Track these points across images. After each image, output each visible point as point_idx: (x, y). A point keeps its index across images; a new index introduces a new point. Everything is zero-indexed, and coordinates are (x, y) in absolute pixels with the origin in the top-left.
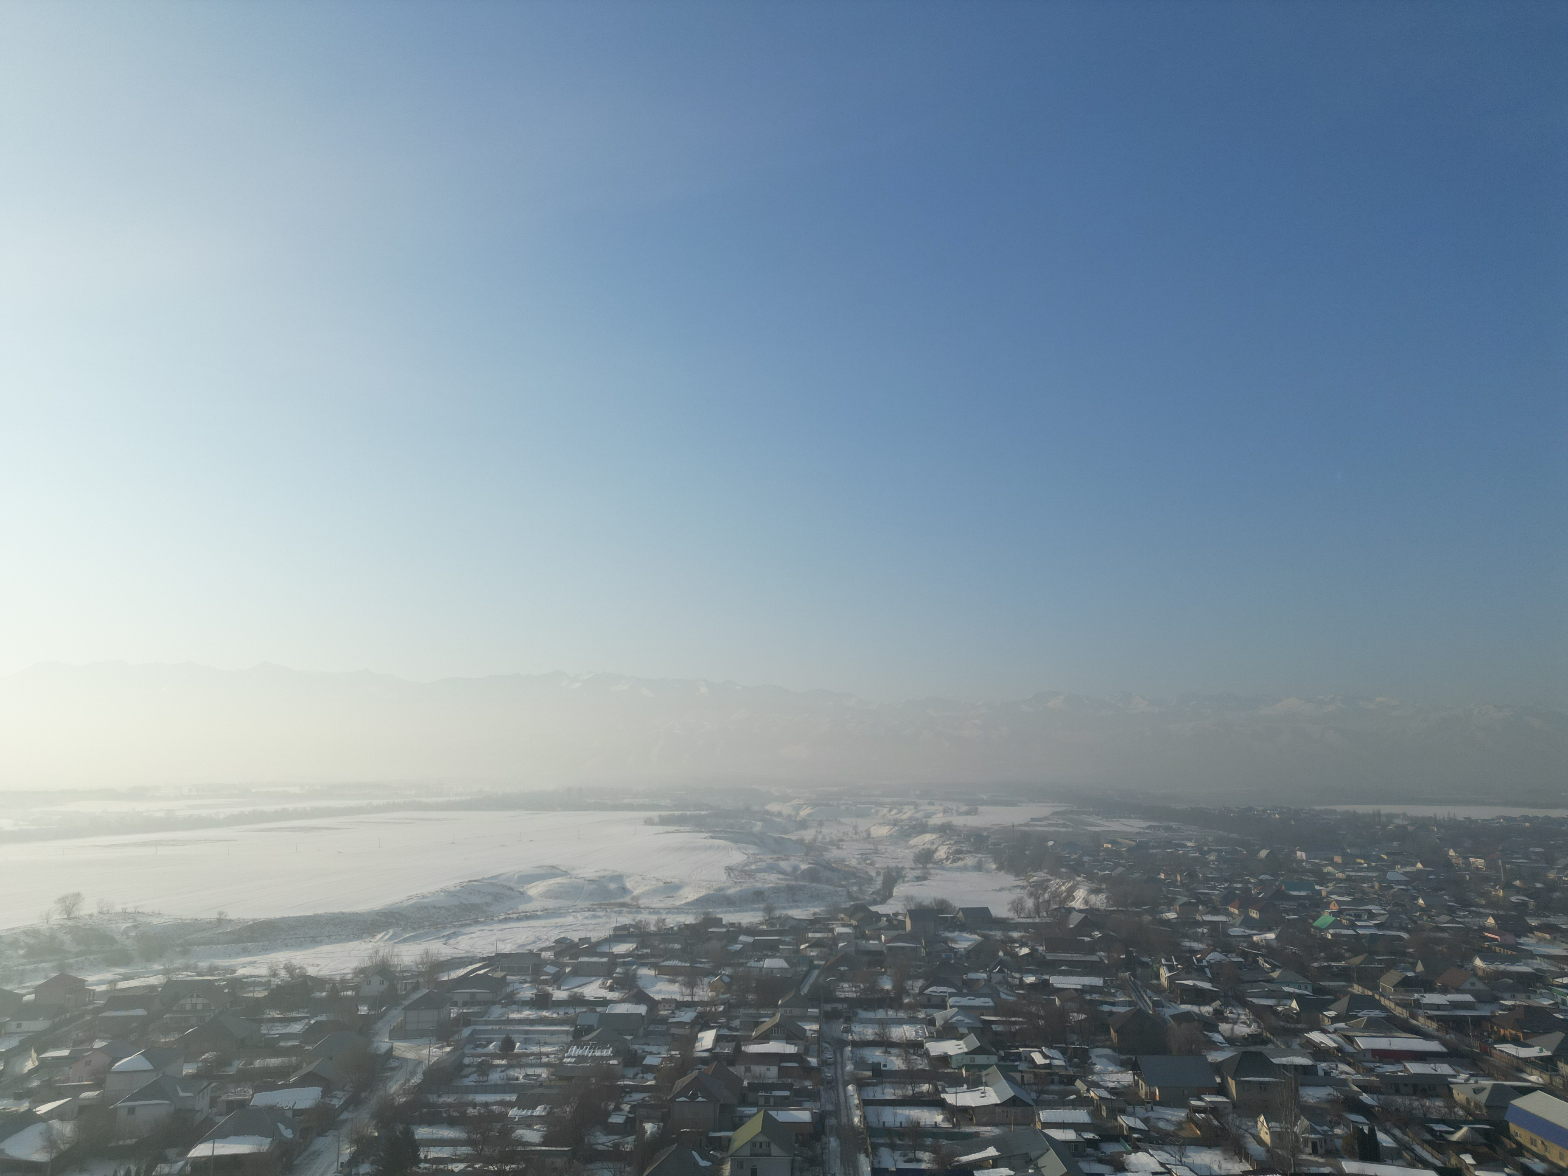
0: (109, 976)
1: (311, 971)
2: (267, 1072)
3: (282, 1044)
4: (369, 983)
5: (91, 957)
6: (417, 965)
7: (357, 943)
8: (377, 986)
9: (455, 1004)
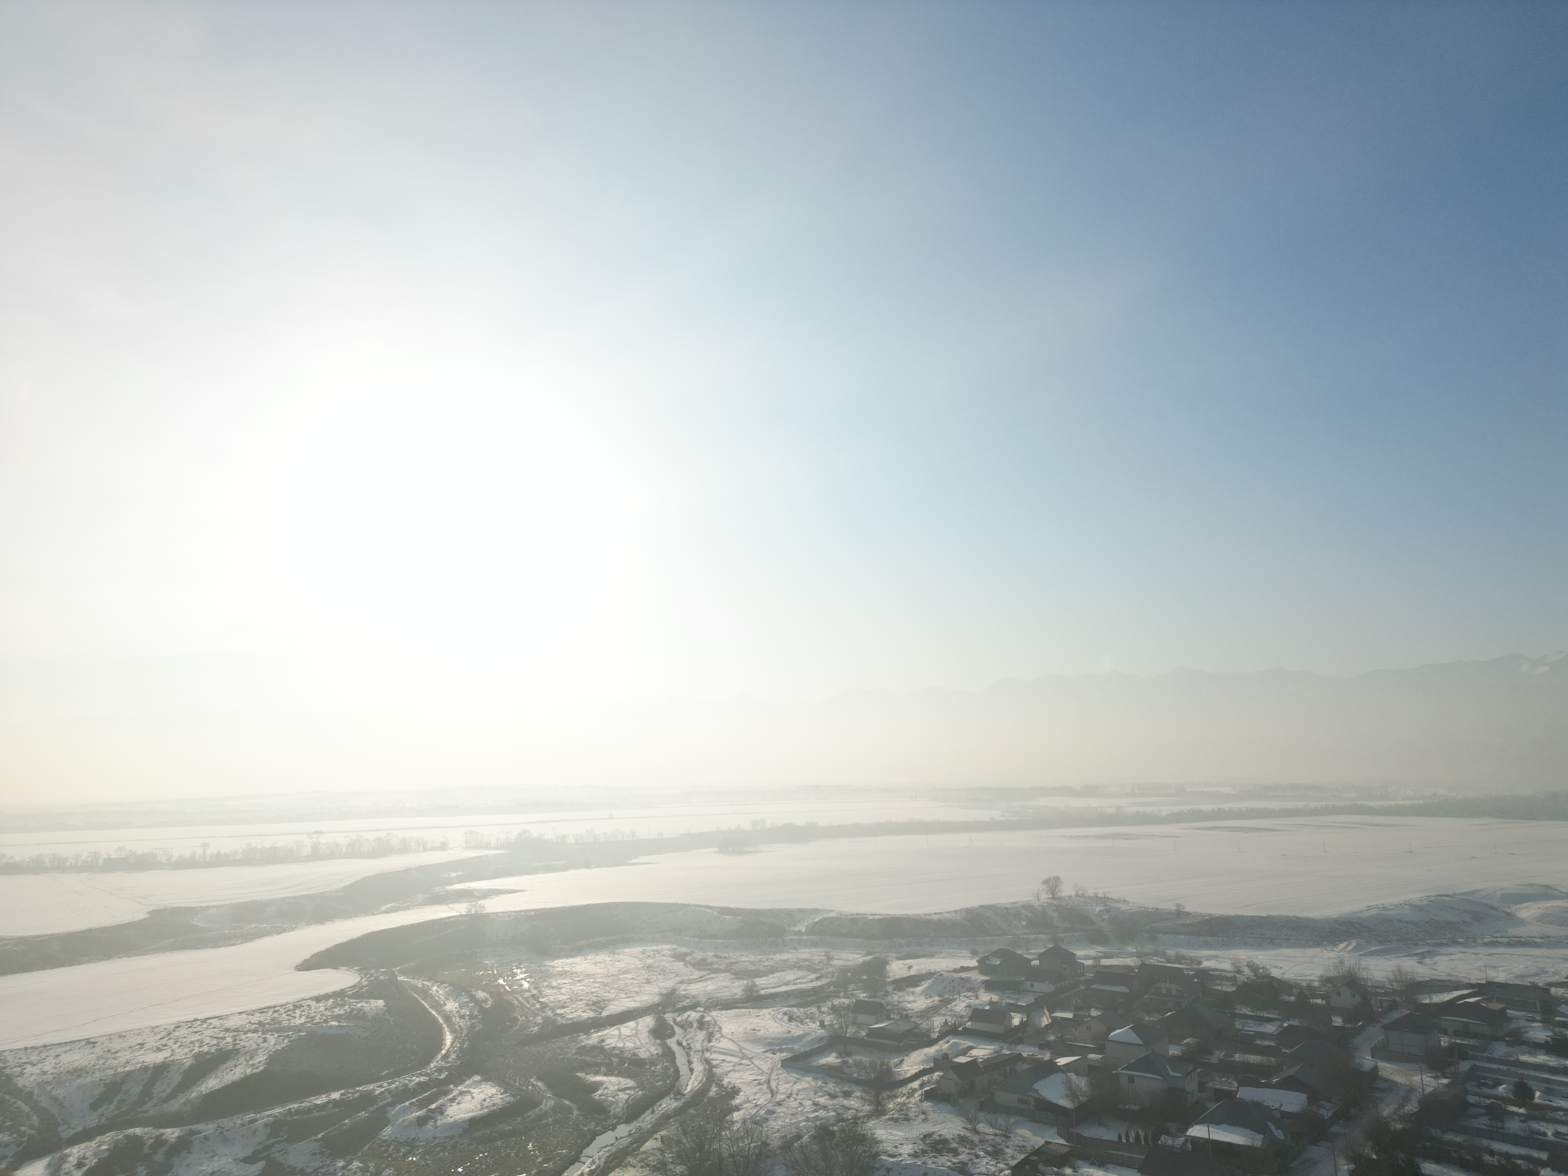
0: (1092, 952)
1: (1275, 973)
2: (1247, 1067)
3: (1258, 1042)
4: (1339, 994)
5: (1076, 934)
6: (1390, 982)
7: (1318, 950)
8: (1347, 999)
9: (1445, 1032)
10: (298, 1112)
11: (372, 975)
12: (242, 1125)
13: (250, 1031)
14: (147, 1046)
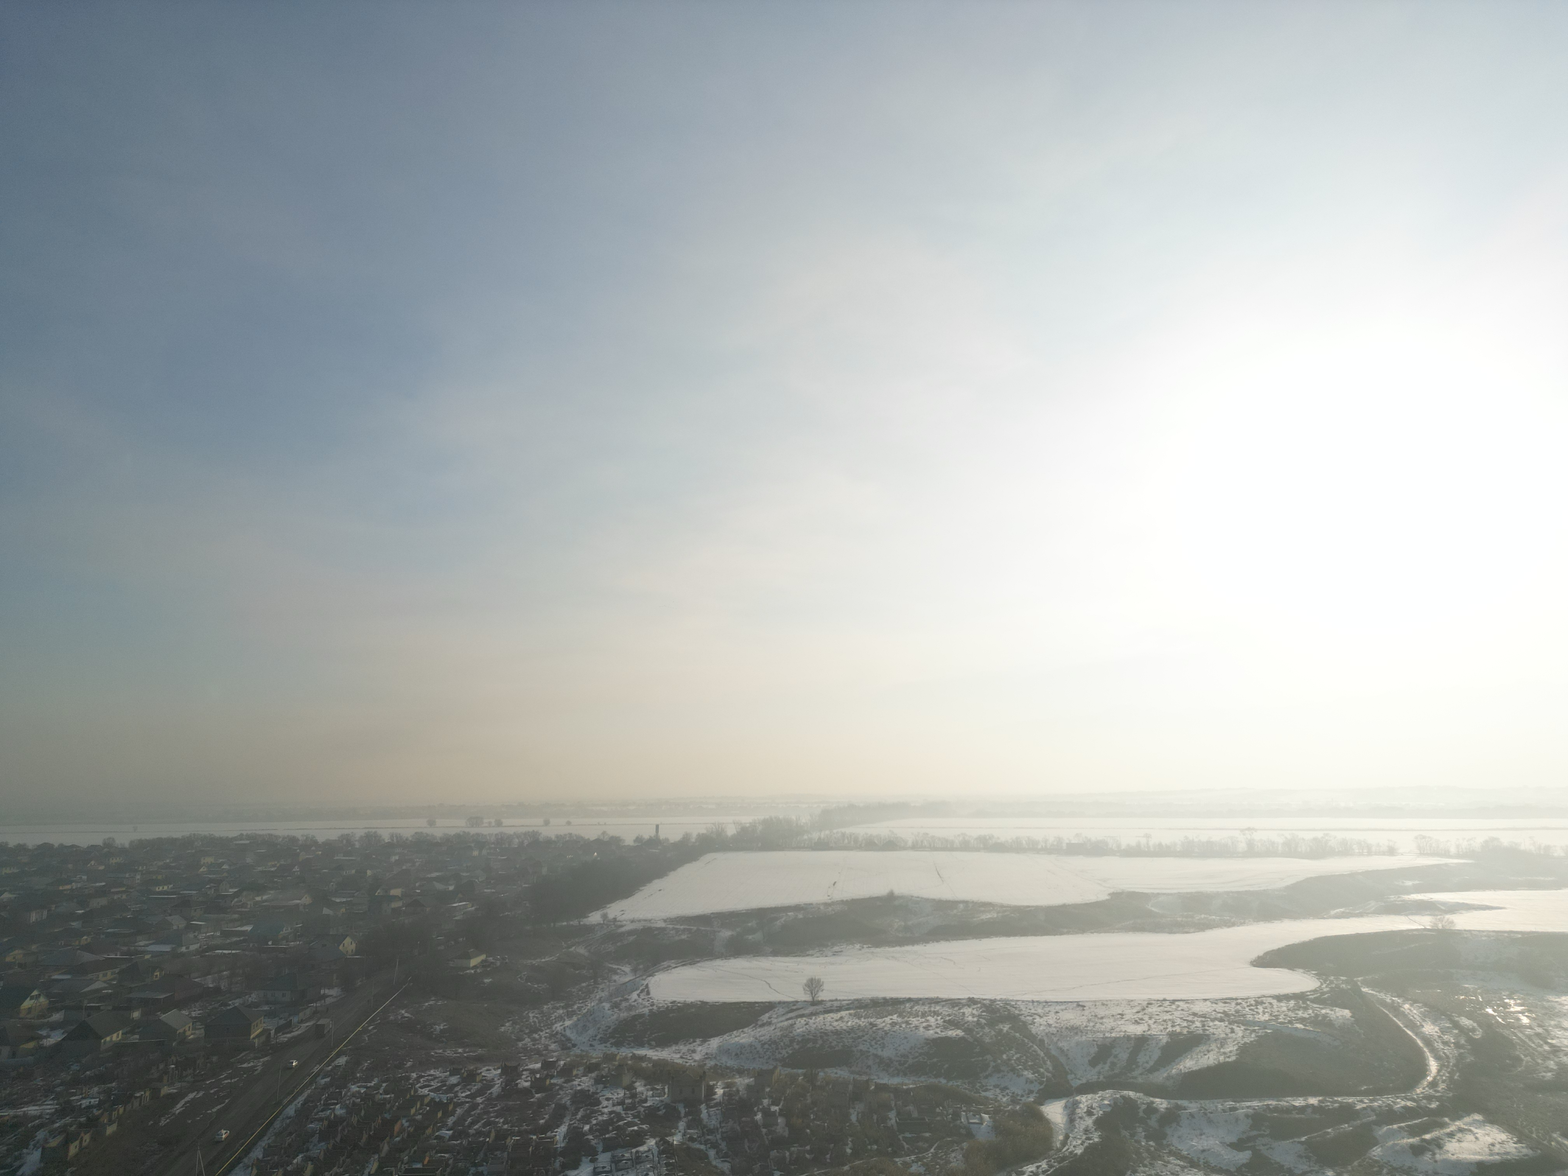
10: (1276, 1109)
11: (1331, 982)
12: (1224, 1111)
13: (1216, 1019)
14: (1127, 1017)
